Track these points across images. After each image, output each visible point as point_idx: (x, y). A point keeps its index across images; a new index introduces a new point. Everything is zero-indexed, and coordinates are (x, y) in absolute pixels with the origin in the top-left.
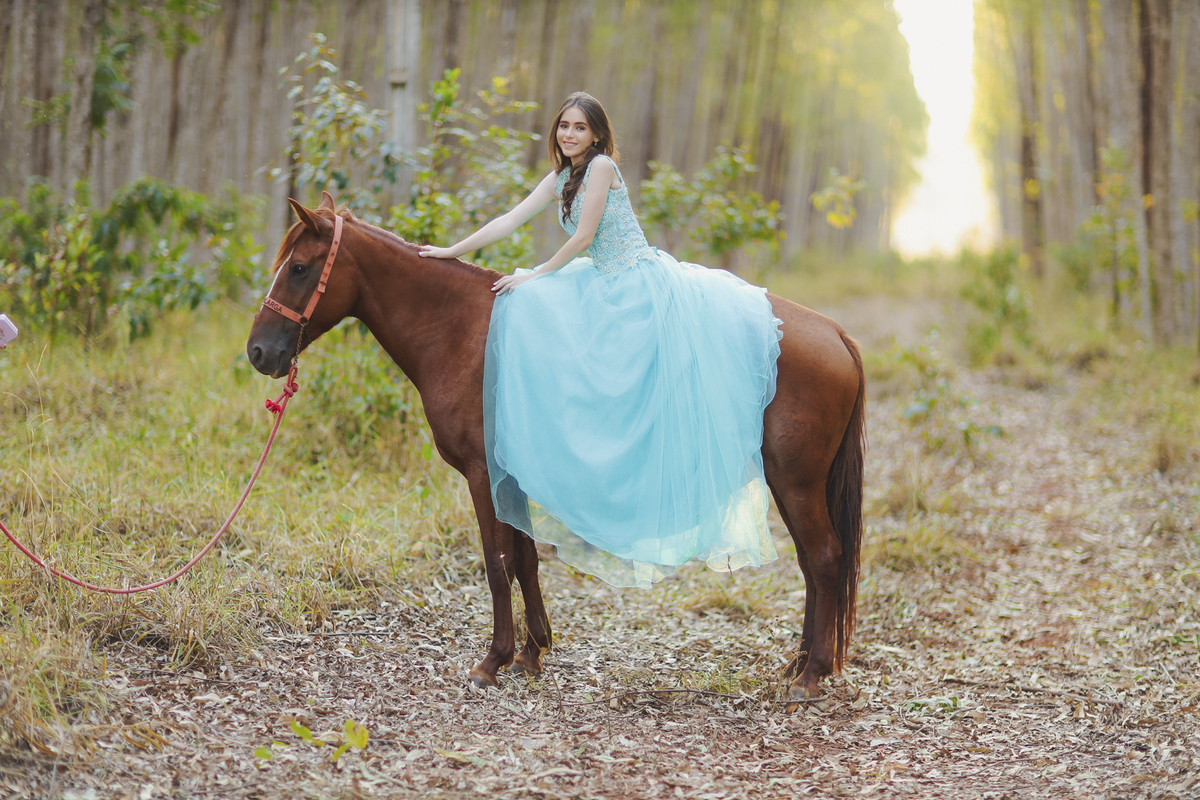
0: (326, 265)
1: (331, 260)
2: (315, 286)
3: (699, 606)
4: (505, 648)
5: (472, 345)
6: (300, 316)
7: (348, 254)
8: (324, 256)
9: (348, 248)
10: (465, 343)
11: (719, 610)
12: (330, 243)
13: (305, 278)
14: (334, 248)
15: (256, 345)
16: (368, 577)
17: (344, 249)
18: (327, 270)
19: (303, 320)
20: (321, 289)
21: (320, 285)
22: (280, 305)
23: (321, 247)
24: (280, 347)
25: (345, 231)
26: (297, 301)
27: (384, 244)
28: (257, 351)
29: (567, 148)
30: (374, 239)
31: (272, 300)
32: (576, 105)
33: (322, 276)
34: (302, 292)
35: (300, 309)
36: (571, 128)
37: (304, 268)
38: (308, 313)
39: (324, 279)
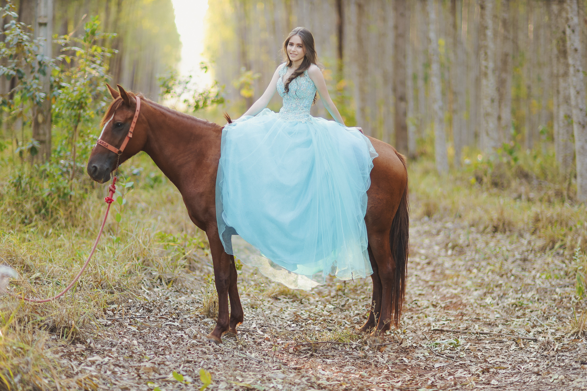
0: (133, 123)
1: (135, 120)
2: (126, 134)
3: (274, 294)
4: (225, 323)
5: (209, 161)
6: (118, 150)
7: (144, 117)
8: (132, 118)
9: (143, 114)
10: (204, 161)
11: (285, 297)
12: (134, 111)
13: (122, 129)
14: (137, 114)
15: (93, 165)
16: (117, 286)
17: (142, 115)
18: (133, 125)
19: (120, 152)
20: (130, 135)
21: (129, 133)
22: (107, 144)
23: (130, 114)
24: (106, 166)
25: (142, 105)
26: (117, 142)
27: (160, 112)
28: (94, 168)
29: (292, 57)
30: (155, 109)
31: (102, 141)
32: (298, 34)
33: (131, 128)
34: (120, 137)
35: (118, 146)
36: (294, 46)
37: (122, 124)
38: (122, 148)
39: (131, 130)
